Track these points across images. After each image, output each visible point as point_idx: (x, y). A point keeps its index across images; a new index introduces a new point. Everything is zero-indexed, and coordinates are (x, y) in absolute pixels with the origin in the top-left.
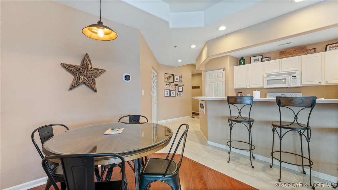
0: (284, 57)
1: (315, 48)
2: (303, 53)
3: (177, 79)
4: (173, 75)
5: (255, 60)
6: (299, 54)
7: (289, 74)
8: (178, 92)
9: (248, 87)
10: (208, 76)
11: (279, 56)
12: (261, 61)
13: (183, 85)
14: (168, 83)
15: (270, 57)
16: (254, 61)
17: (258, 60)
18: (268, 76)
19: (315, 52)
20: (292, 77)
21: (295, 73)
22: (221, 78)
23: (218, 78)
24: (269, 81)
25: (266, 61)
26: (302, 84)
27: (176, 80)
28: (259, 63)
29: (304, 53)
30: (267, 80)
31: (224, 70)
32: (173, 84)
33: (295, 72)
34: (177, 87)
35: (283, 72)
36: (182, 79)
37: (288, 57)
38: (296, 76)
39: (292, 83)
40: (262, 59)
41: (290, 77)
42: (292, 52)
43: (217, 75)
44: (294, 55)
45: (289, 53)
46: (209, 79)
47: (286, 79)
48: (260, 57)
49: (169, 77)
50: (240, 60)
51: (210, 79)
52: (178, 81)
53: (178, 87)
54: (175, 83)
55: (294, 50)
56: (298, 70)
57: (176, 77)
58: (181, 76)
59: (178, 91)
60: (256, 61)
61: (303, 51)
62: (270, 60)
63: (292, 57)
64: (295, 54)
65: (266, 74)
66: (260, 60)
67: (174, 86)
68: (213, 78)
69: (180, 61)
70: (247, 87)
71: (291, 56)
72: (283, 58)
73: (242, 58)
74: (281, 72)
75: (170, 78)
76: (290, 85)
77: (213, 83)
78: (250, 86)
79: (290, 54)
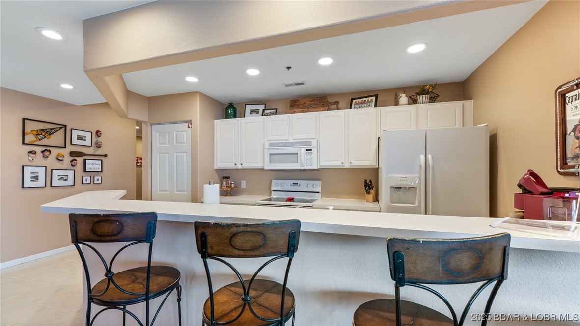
0: (296, 110)
1: (338, 102)
2: (322, 108)
3: (80, 138)
4: (65, 126)
5: (252, 112)
6: (317, 110)
7: (302, 144)
8: (84, 174)
9: (240, 167)
10: (156, 136)
11: (290, 109)
12: (262, 115)
13: (106, 156)
14: (39, 150)
15: (277, 109)
16: (251, 114)
17: (257, 112)
18: (271, 145)
19: (338, 109)
20: (307, 150)
21: (309, 143)
22: (184, 142)
23: (176, 142)
24: (272, 156)
25: (269, 115)
26: (321, 165)
27: (75, 141)
28: (258, 118)
29: (324, 108)
30: (270, 154)
31: (190, 126)
32: (66, 152)
33: (311, 142)
34: (80, 160)
35: (294, 140)
36: (99, 139)
37: (302, 112)
38: (311, 150)
39: (306, 162)
40: (264, 110)
41: (303, 151)
42: (307, 105)
43: (176, 134)
44: (310, 109)
45: (304, 105)
46: (158, 145)
47: (297, 154)
48: (262, 107)
49: (48, 133)
50: (227, 109)
51: (160, 144)
52: (88, 143)
53: (85, 160)
54: (69, 148)
55: (311, 101)
56: (315, 139)
57: (75, 133)
58: (97, 132)
59: (85, 171)
60: (254, 114)
61: (323, 105)
62: (276, 114)
63: (307, 112)
64: (312, 109)
65: (269, 141)
66: (261, 112)
67: (68, 159)
68: (167, 142)
69: (67, 86)
70: (237, 166)
71: (306, 110)
72: (295, 112)
73: (231, 105)
74: (291, 141)
75: (50, 134)
76: (303, 167)
77: (167, 155)
78: (241, 165)
79: (305, 107)
